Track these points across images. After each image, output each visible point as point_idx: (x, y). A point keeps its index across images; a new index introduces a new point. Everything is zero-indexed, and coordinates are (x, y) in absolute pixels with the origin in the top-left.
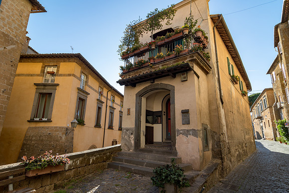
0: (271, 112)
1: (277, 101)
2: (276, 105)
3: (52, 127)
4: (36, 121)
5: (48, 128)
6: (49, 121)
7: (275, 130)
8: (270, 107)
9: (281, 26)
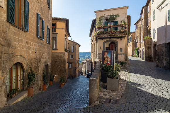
0: (133, 43)
1: (136, 39)
2: (136, 40)
3: (58, 52)
4: (54, 50)
5: (56, 52)
6: (56, 49)
7: (133, 52)
8: (133, 41)
9: (145, 7)
